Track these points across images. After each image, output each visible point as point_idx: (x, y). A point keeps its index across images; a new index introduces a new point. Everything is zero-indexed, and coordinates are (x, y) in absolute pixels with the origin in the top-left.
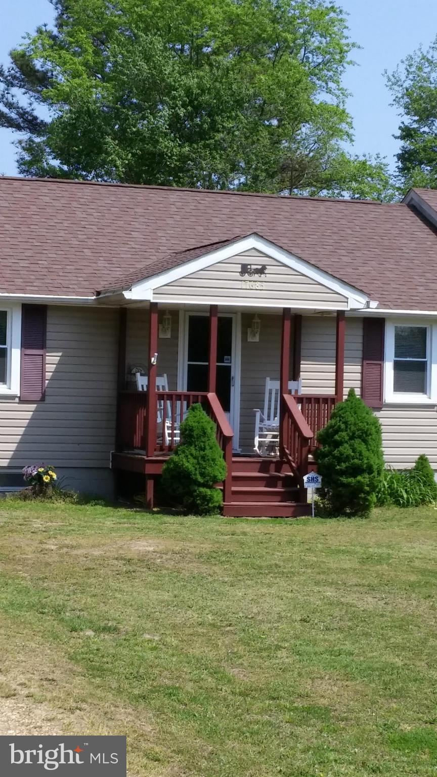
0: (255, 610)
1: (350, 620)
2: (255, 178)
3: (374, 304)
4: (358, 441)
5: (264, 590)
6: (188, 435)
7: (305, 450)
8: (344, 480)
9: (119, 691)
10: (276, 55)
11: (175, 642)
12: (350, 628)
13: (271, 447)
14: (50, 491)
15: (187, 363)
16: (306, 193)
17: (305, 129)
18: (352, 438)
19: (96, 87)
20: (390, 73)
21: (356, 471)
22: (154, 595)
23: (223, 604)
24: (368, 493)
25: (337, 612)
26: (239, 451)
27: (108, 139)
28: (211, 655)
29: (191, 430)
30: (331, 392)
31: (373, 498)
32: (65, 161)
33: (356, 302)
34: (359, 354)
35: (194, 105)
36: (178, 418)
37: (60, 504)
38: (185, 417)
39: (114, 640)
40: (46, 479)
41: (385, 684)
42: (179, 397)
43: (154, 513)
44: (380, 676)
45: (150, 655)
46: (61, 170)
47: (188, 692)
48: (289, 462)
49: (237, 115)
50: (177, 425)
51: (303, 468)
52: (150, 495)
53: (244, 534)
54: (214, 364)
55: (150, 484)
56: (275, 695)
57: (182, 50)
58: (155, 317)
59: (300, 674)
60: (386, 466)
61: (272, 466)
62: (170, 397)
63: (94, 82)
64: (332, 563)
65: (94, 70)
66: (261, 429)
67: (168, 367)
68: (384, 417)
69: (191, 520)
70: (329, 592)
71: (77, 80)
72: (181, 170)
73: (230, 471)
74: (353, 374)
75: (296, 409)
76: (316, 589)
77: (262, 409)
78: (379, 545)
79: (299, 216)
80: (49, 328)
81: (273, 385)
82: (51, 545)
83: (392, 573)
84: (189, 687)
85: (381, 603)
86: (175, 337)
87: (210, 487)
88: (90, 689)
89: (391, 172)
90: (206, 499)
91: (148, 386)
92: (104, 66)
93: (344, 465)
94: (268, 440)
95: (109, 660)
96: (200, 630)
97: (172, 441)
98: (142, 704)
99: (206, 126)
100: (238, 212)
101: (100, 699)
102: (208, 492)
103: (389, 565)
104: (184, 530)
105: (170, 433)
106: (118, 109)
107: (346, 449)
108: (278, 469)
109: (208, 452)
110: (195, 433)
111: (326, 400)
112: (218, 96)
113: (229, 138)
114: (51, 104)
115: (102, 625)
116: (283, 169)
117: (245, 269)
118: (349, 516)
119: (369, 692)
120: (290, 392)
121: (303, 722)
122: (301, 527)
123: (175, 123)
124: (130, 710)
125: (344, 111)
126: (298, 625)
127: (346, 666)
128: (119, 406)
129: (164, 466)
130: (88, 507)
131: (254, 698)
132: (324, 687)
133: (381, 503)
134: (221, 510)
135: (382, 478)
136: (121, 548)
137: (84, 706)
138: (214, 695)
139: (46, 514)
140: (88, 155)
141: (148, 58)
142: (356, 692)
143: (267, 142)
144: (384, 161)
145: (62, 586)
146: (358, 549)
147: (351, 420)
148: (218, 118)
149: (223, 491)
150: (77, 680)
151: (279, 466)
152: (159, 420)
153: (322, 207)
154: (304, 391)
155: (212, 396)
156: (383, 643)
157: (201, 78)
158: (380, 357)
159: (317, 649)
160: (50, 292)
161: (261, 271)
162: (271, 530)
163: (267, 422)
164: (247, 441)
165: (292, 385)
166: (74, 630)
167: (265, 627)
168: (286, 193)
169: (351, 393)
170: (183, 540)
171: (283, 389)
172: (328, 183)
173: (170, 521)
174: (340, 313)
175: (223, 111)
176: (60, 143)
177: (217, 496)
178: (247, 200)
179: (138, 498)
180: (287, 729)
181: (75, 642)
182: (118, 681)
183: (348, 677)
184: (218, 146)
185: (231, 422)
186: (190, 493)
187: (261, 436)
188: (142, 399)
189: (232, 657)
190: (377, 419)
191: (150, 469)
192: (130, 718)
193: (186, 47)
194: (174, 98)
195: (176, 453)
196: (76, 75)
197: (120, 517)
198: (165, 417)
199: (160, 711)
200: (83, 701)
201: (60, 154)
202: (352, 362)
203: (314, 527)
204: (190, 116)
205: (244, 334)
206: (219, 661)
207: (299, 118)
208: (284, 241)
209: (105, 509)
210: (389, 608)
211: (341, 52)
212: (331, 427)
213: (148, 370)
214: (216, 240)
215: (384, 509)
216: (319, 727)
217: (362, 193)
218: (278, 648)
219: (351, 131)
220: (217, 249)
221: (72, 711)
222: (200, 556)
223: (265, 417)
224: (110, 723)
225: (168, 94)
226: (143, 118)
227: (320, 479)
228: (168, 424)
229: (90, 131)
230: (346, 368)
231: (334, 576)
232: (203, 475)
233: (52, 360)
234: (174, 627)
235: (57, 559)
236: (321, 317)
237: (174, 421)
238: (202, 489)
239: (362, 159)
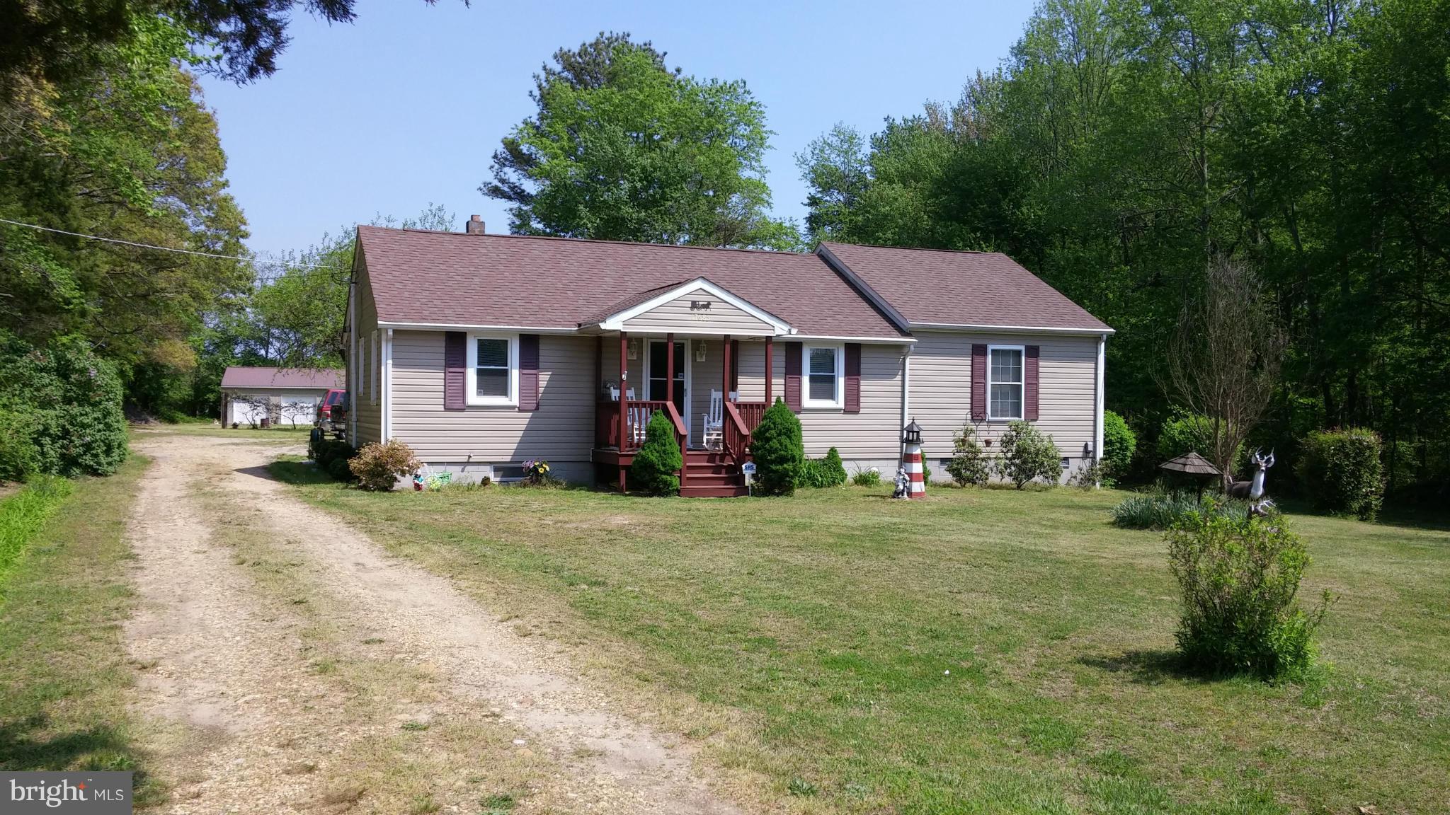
0: (711, 567)
1: (785, 572)
2: (697, 236)
3: (794, 331)
4: (784, 437)
5: (717, 552)
6: (652, 434)
7: (743, 445)
8: (773, 467)
9: (612, 629)
10: (711, 141)
11: (652, 592)
12: (786, 579)
13: (716, 443)
14: (544, 480)
15: (649, 379)
16: (737, 247)
17: (735, 198)
18: (779, 435)
19: (571, 166)
20: (799, 155)
21: (783, 460)
22: (631, 557)
23: (687, 562)
24: (792, 477)
25: (775, 567)
26: (691, 446)
27: (581, 207)
28: (680, 601)
29: (655, 430)
30: (763, 399)
31: (796, 481)
32: (547, 225)
33: (781, 330)
34: (783, 370)
35: (647, 178)
36: (644, 422)
37: (552, 490)
38: (649, 420)
39: (604, 592)
40: (541, 471)
41: (817, 620)
42: (644, 405)
43: (626, 495)
44: (812, 614)
45: (633, 602)
46: (544, 232)
47: (665, 630)
48: (730, 454)
49: (682, 188)
50: (643, 427)
51: (741, 459)
52: (623, 481)
53: (698, 510)
54: (671, 379)
55: (623, 473)
56: (733, 630)
57: (638, 137)
58: (624, 343)
59: (750, 614)
60: (805, 457)
61: (718, 458)
62: (637, 405)
63: (569, 163)
64: (768, 530)
65: (570, 153)
66: (708, 429)
67: (635, 382)
68: (803, 418)
69: (655, 500)
70: (768, 552)
71: (555, 161)
72: (638, 230)
73: (685, 462)
74: (778, 386)
75: (735, 412)
76: (757, 550)
77: (709, 414)
78: (802, 517)
79: (734, 264)
80: (541, 353)
81: (716, 395)
82: (548, 521)
83: (815, 537)
84: (666, 625)
85: (809, 560)
86: (640, 358)
87: (670, 475)
88: (590, 628)
89: (801, 232)
90: (667, 484)
91: (620, 397)
92: (577, 150)
93: (773, 456)
94: (714, 437)
95: (602, 606)
96: (670, 582)
97: (639, 439)
98: (631, 639)
99: (658, 196)
100: (687, 261)
101: (598, 636)
102: (669, 478)
103: (812, 531)
104: (650, 508)
105: (638, 432)
106: (588, 184)
107: (774, 444)
108: (722, 460)
109: (668, 447)
110: (657, 433)
111: (758, 405)
112: (667, 173)
113: (676, 205)
114: (536, 180)
115: (594, 580)
116: (718, 229)
117: (694, 305)
118: (778, 495)
119: (805, 626)
120: (730, 400)
121: (756, 650)
122: (741, 504)
123: (634, 193)
124: (622, 644)
125: (764, 184)
126: (746, 577)
127: (786, 607)
128: (597, 412)
129: (634, 459)
130: (574, 492)
131: (716, 632)
132: (770, 623)
133: (801, 485)
134: (679, 492)
135: (802, 465)
136: (603, 522)
137: (585, 641)
138: (685, 631)
139: (542, 498)
140: (565, 219)
141: (611, 143)
142: (795, 626)
143: (705, 208)
144: (796, 223)
145: (559, 552)
146: (787, 519)
147: (779, 420)
148: (667, 190)
149: (680, 477)
150: (579, 622)
151: (723, 457)
152: (629, 423)
153: (752, 257)
154: (741, 400)
155: (670, 404)
156: (812, 590)
157: (653, 159)
158: (799, 372)
159: (762, 595)
160: (542, 325)
161: (707, 306)
162: (719, 507)
163: (712, 424)
164: (697, 438)
165: (732, 395)
166: (571, 584)
167: (720, 579)
168: (721, 247)
169: (778, 400)
170: (651, 515)
171: (725, 398)
172: (753, 240)
173: (641, 501)
174: (768, 338)
175: (671, 184)
176: (543, 211)
177: (675, 481)
178: (693, 252)
179: (614, 484)
180: (744, 655)
181: (574, 594)
182: (610, 622)
183: (788, 615)
184: (667, 212)
185: (685, 423)
186: (655, 480)
187: (708, 435)
188: (616, 407)
189: (697, 602)
190: (798, 421)
191: (622, 462)
192: (622, 650)
193: (641, 135)
194: (633, 174)
195: (643, 449)
196: (555, 157)
197: (600, 499)
198: (634, 421)
199: (645, 644)
200: (585, 637)
201: (544, 219)
202: (778, 377)
203: (751, 504)
204: (645, 189)
205: (694, 356)
206: (687, 605)
207: (730, 190)
208: (722, 283)
209: (588, 493)
210: (815, 563)
211: (761, 139)
212: (763, 426)
213: (620, 385)
214: (671, 283)
215: (804, 489)
216: (768, 652)
217: (780, 248)
218: (732, 595)
219: (770, 201)
220: (672, 289)
221: (576, 645)
222: (666, 527)
223: (711, 420)
224: (607, 654)
225: (628, 171)
226: (608, 190)
227: (755, 467)
228: (636, 426)
229: (568, 201)
230: (774, 381)
231: (770, 540)
232: (664, 465)
233: (544, 378)
234: (650, 581)
235: (554, 531)
236: (754, 342)
237: (640, 423)
238: (664, 476)
239: (779, 221)
